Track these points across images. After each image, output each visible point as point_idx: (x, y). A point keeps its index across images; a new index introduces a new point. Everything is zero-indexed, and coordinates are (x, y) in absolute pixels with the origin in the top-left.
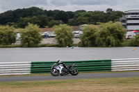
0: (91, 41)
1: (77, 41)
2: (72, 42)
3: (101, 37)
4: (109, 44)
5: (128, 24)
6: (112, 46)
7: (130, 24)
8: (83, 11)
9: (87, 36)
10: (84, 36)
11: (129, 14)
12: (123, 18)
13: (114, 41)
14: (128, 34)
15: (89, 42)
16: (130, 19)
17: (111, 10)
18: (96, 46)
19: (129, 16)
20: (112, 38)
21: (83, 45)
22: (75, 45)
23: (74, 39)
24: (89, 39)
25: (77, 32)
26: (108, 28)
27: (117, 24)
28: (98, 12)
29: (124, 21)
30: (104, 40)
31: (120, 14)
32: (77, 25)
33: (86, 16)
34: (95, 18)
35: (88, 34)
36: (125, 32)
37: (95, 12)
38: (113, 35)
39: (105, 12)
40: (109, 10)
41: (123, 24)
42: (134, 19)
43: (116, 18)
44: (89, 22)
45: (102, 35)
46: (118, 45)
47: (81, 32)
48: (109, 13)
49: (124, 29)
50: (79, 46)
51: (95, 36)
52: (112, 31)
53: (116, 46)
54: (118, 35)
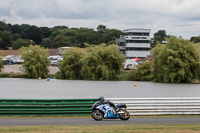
0: (74, 71)
1: (53, 70)
2: (47, 71)
3: (89, 65)
4: (99, 76)
5: (128, 49)
6: (105, 79)
7: (131, 49)
8: (64, 27)
9: (70, 64)
10: (65, 64)
11: (130, 34)
12: (120, 40)
13: (107, 71)
14: (128, 62)
15: (72, 72)
16: (131, 41)
17: (104, 27)
18: (82, 78)
19: (130, 38)
20: (104, 68)
21: (63, 76)
22: (52, 77)
23: (50, 68)
24: (73, 69)
25: (54, 57)
26: (100, 53)
27: (112, 48)
28: (86, 30)
29: (121, 44)
30: (93, 71)
31: (116, 34)
32: (55, 47)
33: (68, 34)
34: (81, 38)
35: (71, 61)
36: (123, 60)
37: (82, 30)
38: (107, 64)
39: (96, 30)
40: (100, 27)
41: (121, 48)
42: (136, 42)
43: (111, 39)
44: (72, 43)
45: (90, 62)
46: (113, 78)
47: (60, 58)
48: (101, 32)
49: (121, 55)
50: (57, 78)
51: (81, 64)
52: (104, 57)
53: (110, 80)
54: (113, 64)
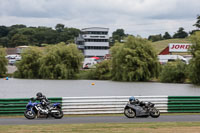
0: (32, 70)
1: (11, 69)
2: (5, 70)
3: (47, 64)
4: (58, 75)
5: (86, 48)
6: (63, 78)
7: (89, 48)
8: (22, 26)
9: (28, 63)
10: (22, 64)
11: (89, 33)
12: (79, 39)
13: (66, 70)
14: (87, 61)
15: (30, 71)
16: (89, 40)
17: (63, 26)
18: (40, 77)
19: (88, 36)
20: (62, 67)
21: (21, 75)
22: (10, 75)
23: (8, 67)
24: (30, 68)
25: (13, 56)
26: (58, 52)
27: (71, 47)
28: (44, 29)
29: (80, 43)
30: (51, 70)
31: (75, 33)
32: (13, 46)
33: (25, 33)
34: (40, 37)
35: (29, 60)
36: (82, 59)
37: (40, 29)
38: (65, 63)
39: (54, 29)
40: (59, 26)
41: (80, 46)
42: (95, 40)
43: (69, 38)
44: (31, 42)
45: (48, 61)
46: (72, 77)
47: (19, 57)
48: (59, 31)
49: (80, 54)
50: (15, 77)
52: (63, 56)
53: (69, 79)
54: (72, 63)
